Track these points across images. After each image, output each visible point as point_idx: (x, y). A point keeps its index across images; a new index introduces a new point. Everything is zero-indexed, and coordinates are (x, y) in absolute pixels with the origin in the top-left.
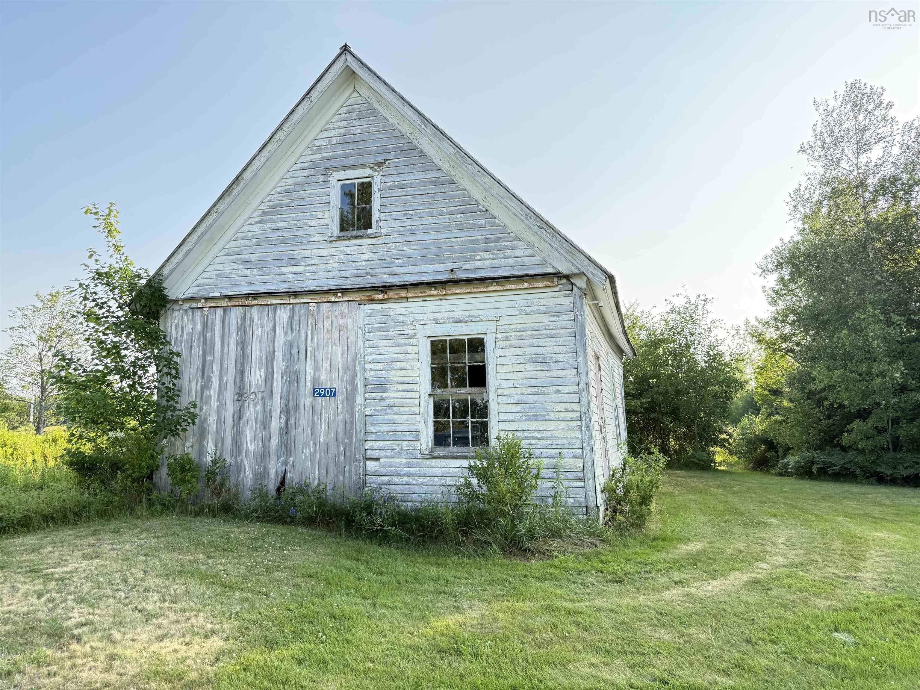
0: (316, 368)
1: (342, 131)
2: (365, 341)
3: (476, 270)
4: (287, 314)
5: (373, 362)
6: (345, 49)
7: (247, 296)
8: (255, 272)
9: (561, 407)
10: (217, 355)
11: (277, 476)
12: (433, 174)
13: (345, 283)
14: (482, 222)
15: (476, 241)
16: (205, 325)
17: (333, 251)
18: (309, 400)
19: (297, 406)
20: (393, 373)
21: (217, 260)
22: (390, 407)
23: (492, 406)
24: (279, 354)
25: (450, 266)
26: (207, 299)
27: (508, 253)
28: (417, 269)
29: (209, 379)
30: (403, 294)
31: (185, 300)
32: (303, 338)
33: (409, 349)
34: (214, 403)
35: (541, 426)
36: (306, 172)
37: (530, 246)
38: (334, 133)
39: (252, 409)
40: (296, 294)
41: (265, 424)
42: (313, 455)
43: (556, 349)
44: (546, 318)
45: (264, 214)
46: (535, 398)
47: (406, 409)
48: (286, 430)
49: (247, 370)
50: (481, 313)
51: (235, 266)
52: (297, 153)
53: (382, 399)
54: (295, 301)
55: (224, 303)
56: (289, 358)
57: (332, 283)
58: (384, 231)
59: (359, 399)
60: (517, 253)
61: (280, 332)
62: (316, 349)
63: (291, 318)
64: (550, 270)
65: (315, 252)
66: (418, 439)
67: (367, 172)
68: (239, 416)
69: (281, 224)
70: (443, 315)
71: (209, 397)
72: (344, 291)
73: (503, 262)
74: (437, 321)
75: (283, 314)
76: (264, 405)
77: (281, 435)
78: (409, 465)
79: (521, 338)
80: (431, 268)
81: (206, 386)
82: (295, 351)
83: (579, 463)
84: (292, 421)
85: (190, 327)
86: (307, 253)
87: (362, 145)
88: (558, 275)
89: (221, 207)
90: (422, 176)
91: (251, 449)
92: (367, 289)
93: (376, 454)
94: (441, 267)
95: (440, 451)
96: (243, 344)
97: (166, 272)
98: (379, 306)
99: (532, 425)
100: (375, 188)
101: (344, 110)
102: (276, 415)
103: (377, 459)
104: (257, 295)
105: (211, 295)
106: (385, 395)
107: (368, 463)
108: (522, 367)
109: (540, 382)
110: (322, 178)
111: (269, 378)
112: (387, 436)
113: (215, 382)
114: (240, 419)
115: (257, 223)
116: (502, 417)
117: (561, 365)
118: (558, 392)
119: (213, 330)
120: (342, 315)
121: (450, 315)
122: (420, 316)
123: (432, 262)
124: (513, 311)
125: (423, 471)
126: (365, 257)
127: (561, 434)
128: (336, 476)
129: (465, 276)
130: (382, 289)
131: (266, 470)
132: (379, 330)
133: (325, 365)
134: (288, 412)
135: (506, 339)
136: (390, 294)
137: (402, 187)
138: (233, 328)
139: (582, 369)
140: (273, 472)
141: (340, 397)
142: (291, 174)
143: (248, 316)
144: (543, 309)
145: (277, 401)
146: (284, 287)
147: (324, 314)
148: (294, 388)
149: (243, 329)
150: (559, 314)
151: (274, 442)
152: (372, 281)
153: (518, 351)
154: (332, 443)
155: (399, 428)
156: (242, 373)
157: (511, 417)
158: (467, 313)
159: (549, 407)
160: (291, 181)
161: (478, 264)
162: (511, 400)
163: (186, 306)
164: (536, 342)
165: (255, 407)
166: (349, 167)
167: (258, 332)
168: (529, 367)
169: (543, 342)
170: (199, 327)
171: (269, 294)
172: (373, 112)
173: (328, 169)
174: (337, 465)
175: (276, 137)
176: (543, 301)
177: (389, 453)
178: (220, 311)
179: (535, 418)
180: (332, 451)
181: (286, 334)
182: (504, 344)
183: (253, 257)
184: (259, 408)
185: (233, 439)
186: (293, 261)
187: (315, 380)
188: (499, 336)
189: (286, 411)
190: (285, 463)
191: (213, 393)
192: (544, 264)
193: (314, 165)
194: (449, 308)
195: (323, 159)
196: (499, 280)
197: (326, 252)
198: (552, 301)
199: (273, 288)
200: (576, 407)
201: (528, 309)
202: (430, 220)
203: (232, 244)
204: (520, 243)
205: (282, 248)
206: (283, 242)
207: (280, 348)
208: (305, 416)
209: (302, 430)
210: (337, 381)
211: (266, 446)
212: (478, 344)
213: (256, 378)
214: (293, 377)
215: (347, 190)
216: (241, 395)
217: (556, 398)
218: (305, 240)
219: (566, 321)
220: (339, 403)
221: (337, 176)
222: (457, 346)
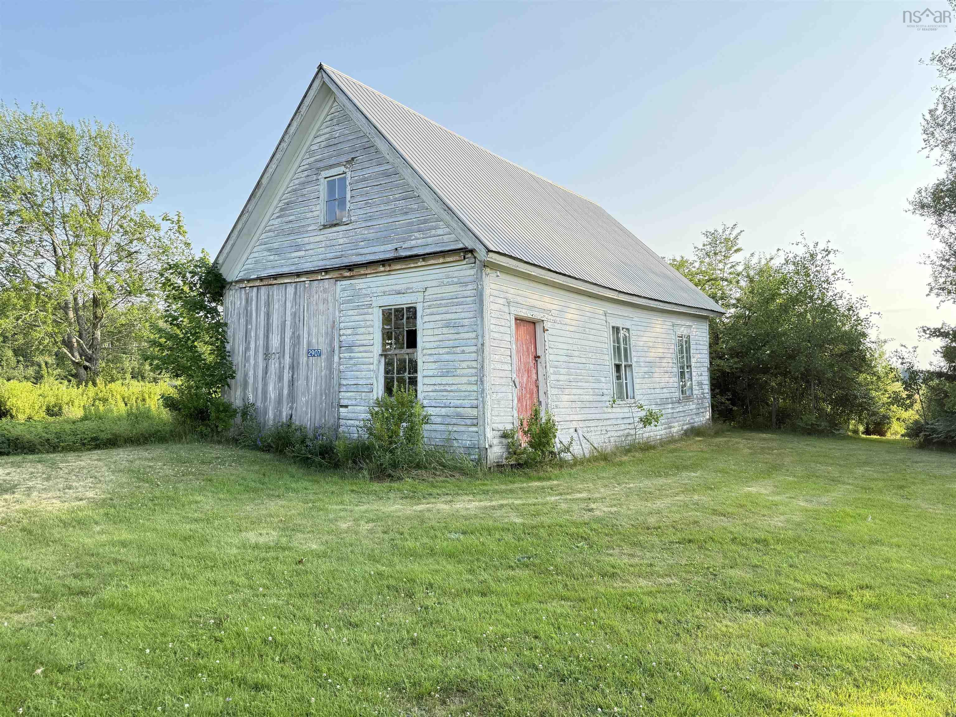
0: (309, 333)
1: (327, 136)
2: (340, 311)
3: (410, 248)
4: (293, 290)
5: (345, 328)
6: (321, 68)
7: (271, 277)
8: (277, 257)
9: (464, 365)
10: (254, 325)
11: (287, 417)
12: (384, 168)
13: (329, 264)
14: (416, 206)
15: (411, 224)
16: (247, 301)
17: (321, 238)
18: (305, 359)
19: (298, 363)
20: (358, 337)
21: (255, 250)
22: (355, 365)
23: (420, 364)
24: (288, 323)
25: (395, 246)
26: (249, 281)
27: (433, 232)
28: (373, 249)
29: (249, 343)
30: (362, 271)
31: (237, 282)
32: (302, 310)
33: (368, 317)
34: (252, 362)
35: (450, 380)
36: (306, 173)
37: (448, 226)
38: (323, 138)
39: (273, 366)
40: (298, 275)
41: (280, 378)
42: (307, 402)
43: (463, 315)
44: (456, 288)
45: (281, 210)
46: (447, 357)
47: (365, 367)
48: (292, 383)
49: (270, 335)
50: (414, 285)
51: (266, 253)
52: (299, 159)
53: (351, 358)
54: (298, 280)
55: (258, 283)
56: (295, 327)
57: (321, 264)
58: (353, 218)
59: (336, 358)
60: (440, 232)
61: (289, 305)
62: (309, 318)
63: (295, 293)
64: (461, 246)
65: (311, 239)
66: (371, 391)
67: (342, 169)
68: (266, 371)
69: (291, 218)
70: (389, 288)
71: (249, 356)
72: (326, 271)
73: (430, 240)
74: (385, 293)
75: (291, 291)
76: (280, 363)
77: (289, 386)
79: (440, 306)
80: (382, 248)
81: (247, 349)
82: (297, 319)
83: (474, 412)
84: (295, 376)
85: (239, 303)
86: (306, 240)
87: (340, 146)
88: (465, 250)
89: (250, 207)
90: (377, 169)
91: (273, 396)
92: (341, 268)
93: (346, 402)
94: (390, 247)
96: (268, 315)
97: (220, 261)
98: (348, 282)
99: (445, 380)
100: (347, 182)
101: (329, 118)
102: (286, 370)
103: (346, 406)
104: (276, 277)
105: (252, 277)
106: (352, 355)
107: (342, 410)
108: (436, 332)
109: (451, 343)
110: (315, 177)
111: (283, 342)
112: (353, 388)
113: (252, 346)
114: (266, 373)
115: (278, 217)
116: (425, 373)
117: (466, 329)
118: (463, 352)
119: (251, 304)
120: (325, 291)
121: (394, 287)
122: (374, 290)
123: (383, 243)
124: (435, 283)
126: (341, 241)
127: (463, 388)
128: (320, 419)
129: (404, 254)
130: (350, 268)
131: (281, 412)
132: (349, 302)
133: (314, 331)
134: (293, 368)
135: (430, 307)
136: (356, 272)
137: (365, 180)
138: (263, 302)
139: (480, 332)
140: (284, 414)
141: (323, 357)
142: (296, 176)
143: (271, 293)
144: (455, 280)
145: (287, 360)
146: (293, 269)
147: (314, 290)
148: (296, 350)
149: (268, 304)
150: (466, 284)
151: (286, 392)
152: (346, 261)
153: (438, 317)
154: (318, 393)
155: (360, 383)
156: (268, 337)
157: (431, 373)
158: (404, 286)
159: (457, 364)
160: (297, 182)
161: (413, 243)
162: (432, 359)
163: (237, 286)
164: (450, 309)
165: (275, 364)
166: (331, 167)
167: (276, 306)
168: (445, 330)
169: (454, 309)
170: (244, 302)
171: (281, 276)
172: (346, 117)
173: (318, 169)
174: (321, 410)
176: (456, 274)
177: (354, 402)
178: (255, 290)
179: (447, 374)
180: (318, 399)
181: (292, 307)
182: (428, 311)
183: (275, 245)
184: (277, 365)
185: (263, 389)
186: (298, 248)
187: (309, 343)
188: (426, 304)
189: (292, 368)
190: (292, 407)
191: (252, 353)
192: (457, 240)
193: (311, 167)
194: (394, 282)
195: (316, 161)
196: (425, 257)
197: (318, 239)
198: (462, 273)
199: (286, 270)
200: (474, 364)
201: (445, 281)
202: (383, 207)
203: (264, 236)
204: (441, 223)
205: (292, 237)
206: (293, 232)
207: (289, 318)
208: (302, 372)
209: (301, 383)
210: (321, 344)
211: (280, 395)
212: (412, 312)
213: (275, 342)
214: (296, 340)
215: (331, 186)
216: (267, 356)
217: (462, 357)
218: (300, 231)
219: (469, 291)
220: (322, 362)
221: (324, 174)
222: (399, 312)
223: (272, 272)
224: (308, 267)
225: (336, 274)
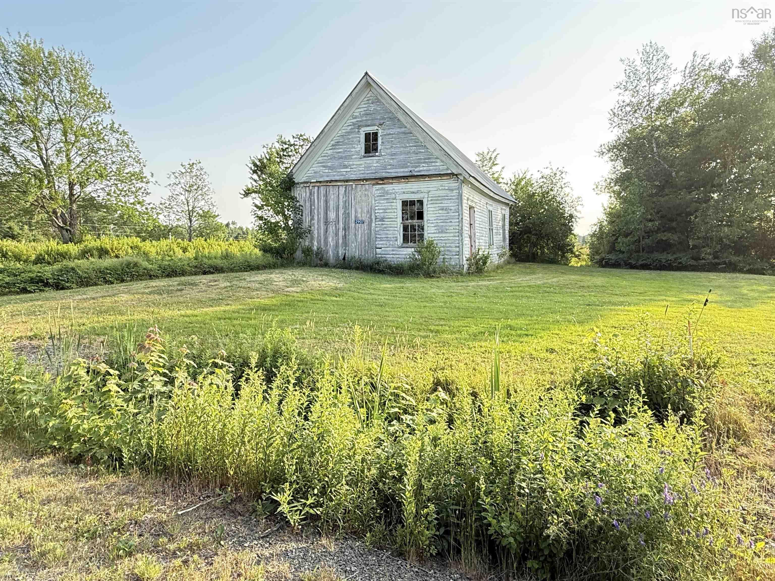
0: (356, 212)
1: (365, 109)
2: (375, 201)
3: (420, 171)
4: (344, 189)
5: (379, 209)
6: (366, 73)
7: (327, 181)
8: (330, 171)
9: (452, 228)
10: (316, 206)
11: (342, 254)
12: (403, 130)
13: (367, 177)
14: (423, 151)
15: (421, 159)
16: (311, 194)
17: (362, 162)
18: (353, 225)
19: (349, 227)
20: (386, 214)
21: (314, 166)
22: (385, 228)
23: (425, 228)
24: (341, 206)
25: (410, 169)
26: (311, 183)
27: (433, 164)
28: (396, 170)
29: (313, 216)
30: (391, 181)
31: (301, 183)
32: (350, 200)
33: (393, 204)
34: (316, 226)
35: (444, 235)
36: (350, 127)
37: (442, 161)
38: (362, 110)
40: (347, 181)
41: (337, 234)
42: (355, 246)
43: (451, 204)
44: (447, 192)
45: (333, 145)
46: (442, 224)
47: (392, 229)
48: (345, 237)
49: (329, 212)
50: (422, 190)
51: (322, 168)
52: (346, 119)
54: (347, 184)
55: (318, 184)
56: (345, 207)
57: (362, 176)
58: (383, 154)
59: (373, 225)
60: (437, 164)
61: (341, 197)
62: (356, 204)
63: (345, 191)
64: (450, 172)
65: (355, 163)
66: (397, 240)
67: (376, 128)
68: (326, 231)
69: (340, 150)
70: (407, 190)
71: (314, 224)
72: (367, 180)
73: (431, 168)
74: (404, 192)
75: (342, 190)
76: (336, 227)
77: (343, 239)
78: (393, 251)
79: (438, 200)
80: (402, 170)
81: (312, 219)
82: (347, 205)
83: (457, 249)
84: (347, 233)
85: (305, 194)
86: (351, 163)
87: (373, 116)
88: (453, 174)
90: (399, 130)
91: (332, 244)
92: (376, 179)
93: (380, 246)
94: (406, 170)
95: (405, 245)
96: (326, 202)
97: (294, 171)
98: (381, 186)
99: (440, 235)
100: (379, 135)
101: (366, 99)
102: (341, 230)
103: (380, 248)
104: (331, 181)
105: (312, 181)
106: (383, 223)
107: (377, 250)
108: (437, 212)
109: (444, 218)
110: (357, 130)
111: (337, 216)
112: (384, 239)
113: (316, 218)
115: (330, 149)
116: (429, 232)
117: (453, 211)
118: (451, 222)
119: (314, 196)
120: (366, 190)
121: (409, 190)
122: (397, 191)
123: (403, 168)
124: (435, 189)
125: (398, 253)
126: (375, 165)
127: (451, 238)
128: (365, 255)
129: (416, 174)
130: (382, 179)
131: (338, 252)
132: (381, 196)
133: (359, 210)
135: (431, 200)
136: (385, 181)
137: (391, 134)
138: (322, 195)
140: (340, 252)
141: (365, 224)
142: (344, 128)
143: (328, 190)
144: (446, 188)
145: (341, 225)
146: (342, 178)
147: (359, 190)
148: (347, 220)
149: (326, 195)
150: (452, 190)
151: (341, 241)
152: (378, 176)
153: (437, 205)
154: (363, 242)
155: (389, 236)
156: (327, 214)
157: (432, 232)
158: (416, 190)
159: (447, 228)
160: (344, 131)
161: (422, 169)
162: (432, 225)
163: (302, 185)
164: (443, 202)
165: (332, 227)
166: (369, 126)
167: (332, 197)
168: (440, 212)
169: (446, 201)
170: (308, 194)
171: (336, 181)
172: (379, 101)
173: (359, 126)
174: (365, 251)
175: (338, 113)
176: (447, 185)
177: (385, 246)
178: (316, 188)
179: (442, 232)
180: (363, 245)
181: (343, 198)
182: (431, 202)
183: (329, 164)
184: (334, 228)
185: (324, 240)
186: (346, 167)
187: (356, 217)
188: (429, 199)
189: (345, 229)
190: (345, 250)
191: (315, 221)
192: (448, 169)
193: (354, 124)
194: (409, 187)
195: (357, 121)
196: (429, 176)
197: (359, 163)
198: (450, 185)
199: (337, 178)
200: (457, 228)
201: (441, 188)
202: (402, 149)
203: (320, 159)
204: (438, 160)
205: (341, 161)
206: (341, 158)
207: (341, 204)
208: (352, 231)
209: (351, 237)
210: (365, 217)
211: (337, 243)
212: (421, 202)
213: (332, 215)
214: (347, 215)
215: (367, 136)
216: (326, 223)
217: (450, 224)
218: (349, 157)
219: (455, 193)
220: (365, 226)
221: (363, 129)
222: (412, 203)
223: (328, 179)
224: (353, 177)
225: (373, 182)
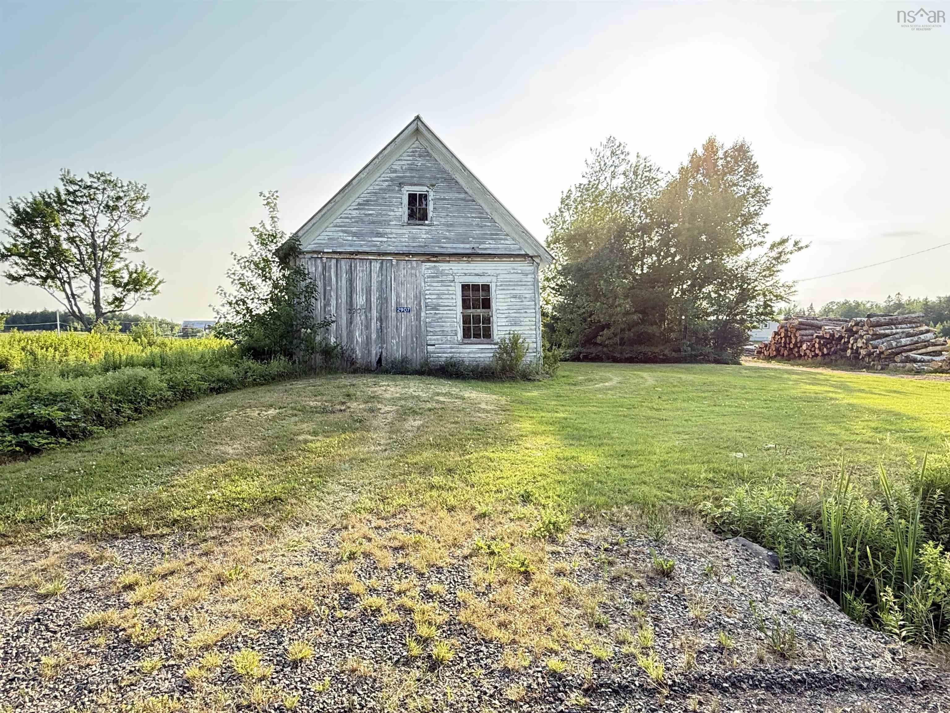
0: (398, 296)
1: (409, 162)
2: (426, 283)
3: (486, 249)
4: (378, 265)
5: (430, 294)
6: (417, 118)
7: (352, 253)
8: (355, 239)
9: (527, 319)
10: (334, 287)
11: (376, 354)
12: (462, 196)
13: (414, 250)
14: (489, 224)
15: (487, 234)
16: (324, 268)
17: (404, 231)
18: (394, 314)
19: (387, 317)
20: (441, 300)
21: (328, 229)
22: (441, 318)
23: (494, 319)
24: (374, 287)
25: (472, 245)
26: (324, 253)
27: (502, 242)
28: (455, 245)
29: (329, 300)
30: (448, 259)
31: (308, 252)
32: (389, 280)
33: (450, 288)
34: (334, 314)
35: (517, 328)
36: (387, 183)
37: (513, 239)
38: (405, 163)
39: (359, 318)
40: (383, 254)
41: (368, 327)
42: (398, 343)
43: (525, 292)
44: (520, 276)
45: (359, 204)
46: (515, 315)
47: (449, 320)
48: (381, 330)
49: (354, 296)
50: (489, 272)
51: (341, 234)
52: (381, 172)
53: (435, 313)
54: (383, 258)
55: (336, 256)
56: (381, 290)
57: (406, 250)
58: (435, 223)
59: (423, 314)
60: (508, 242)
61: (374, 276)
62: (398, 286)
63: (381, 268)
64: (523, 253)
65: (393, 231)
66: (456, 335)
67: (425, 188)
68: (350, 322)
69: (370, 212)
70: (469, 271)
71: (330, 310)
72: (414, 255)
73: (500, 246)
74: (466, 274)
75: (376, 266)
76: (366, 316)
77: (377, 332)
78: (451, 348)
79: (509, 285)
80: (462, 246)
81: (327, 304)
82: (384, 286)
83: (535, 345)
84: (384, 325)
85: (314, 269)
86: (388, 231)
87: (421, 172)
88: (526, 256)
90: (457, 195)
91: (360, 340)
92: (428, 254)
93: (433, 342)
94: (468, 246)
95: (466, 341)
96: (351, 281)
97: (301, 235)
98: (433, 264)
99: (514, 328)
100: (430, 198)
101: (411, 150)
102: (374, 321)
103: (434, 345)
104: (358, 253)
105: (325, 250)
106: (437, 312)
107: (428, 347)
108: (509, 300)
109: (518, 307)
110: (397, 188)
111: (368, 301)
112: (439, 333)
113: (333, 302)
114: (351, 323)
115: (354, 209)
116: (499, 324)
117: (528, 299)
118: (526, 312)
119: (330, 272)
120: (412, 268)
121: (472, 271)
122: (455, 271)
123: (463, 243)
124: (506, 272)
125: (459, 350)
126: (425, 236)
127: (527, 332)
128: (412, 354)
129: (480, 252)
130: (435, 255)
131: (369, 352)
132: (433, 277)
133: (403, 295)
134: (381, 320)
135: (501, 285)
136: (440, 258)
137: (445, 199)
138: (344, 271)
139: (537, 301)
140: (374, 352)
141: (412, 313)
142: (377, 183)
143: (353, 265)
144: (520, 271)
145: (375, 314)
146: (374, 249)
147: (402, 267)
148: (384, 307)
149: (350, 271)
150: (527, 274)
151: (374, 336)
152: (429, 250)
153: (508, 292)
154: (409, 337)
155: (446, 329)
156: (351, 297)
157: (504, 324)
158: (481, 271)
159: (522, 319)
160: (376, 187)
161: (488, 246)
162: (504, 316)
163: (309, 256)
164: (515, 288)
165: (360, 316)
166: (414, 185)
167: (361, 275)
168: (512, 300)
169: (519, 288)
170: (320, 269)
171: (367, 253)
172: (429, 155)
173: (400, 183)
174: (412, 348)
175: (374, 162)
176: (520, 268)
177: (440, 342)
178: (334, 261)
179: (515, 325)
180: (409, 341)
181: (378, 276)
182: (501, 288)
183: (354, 230)
184: (363, 317)
185: (347, 334)
186: (380, 235)
187: (397, 303)
188: (498, 284)
189: (380, 319)
190: (382, 348)
191: (332, 308)
192: (520, 249)
193: (392, 180)
194: (472, 268)
195: (397, 177)
196: (498, 255)
197: (400, 231)
198: (525, 268)
199: (367, 249)
200: (534, 319)
201: (512, 271)
202: (461, 220)
203: (338, 220)
204: (508, 237)
205: (372, 226)
206: (373, 223)
207: (375, 284)
208: (392, 323)
209: (391, 330)
210: (410, 303)
211: (368, 338)
212: (486, 288)
213: (360, 300)
214: (384, 300)
215: (412, 198)
216: (351, 310)
217: (525, 315)
218: (387, 223)
219: (530, 278)
220: (412, 316)
221: (407, 188)
222: (476, 288)
223: (352, 249)
224: (391, 249)
225: (423, 258)
